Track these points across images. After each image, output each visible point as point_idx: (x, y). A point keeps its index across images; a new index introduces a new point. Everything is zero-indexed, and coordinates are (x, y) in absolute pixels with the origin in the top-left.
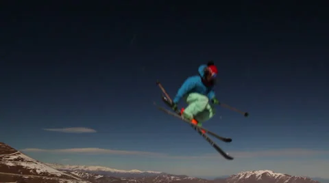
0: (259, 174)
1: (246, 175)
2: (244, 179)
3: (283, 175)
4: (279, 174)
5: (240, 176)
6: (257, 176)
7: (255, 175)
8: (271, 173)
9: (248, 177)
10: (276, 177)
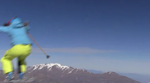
0: (50, 66)
1: (39, 67)
2: (37, 70)
3: (68, 68)
4: (65, 67)
5: (34, 67)
6: (48, 67)
7: (47, 67)
8: (59, 65)
9: (41, 68)
10: (63, 69)
